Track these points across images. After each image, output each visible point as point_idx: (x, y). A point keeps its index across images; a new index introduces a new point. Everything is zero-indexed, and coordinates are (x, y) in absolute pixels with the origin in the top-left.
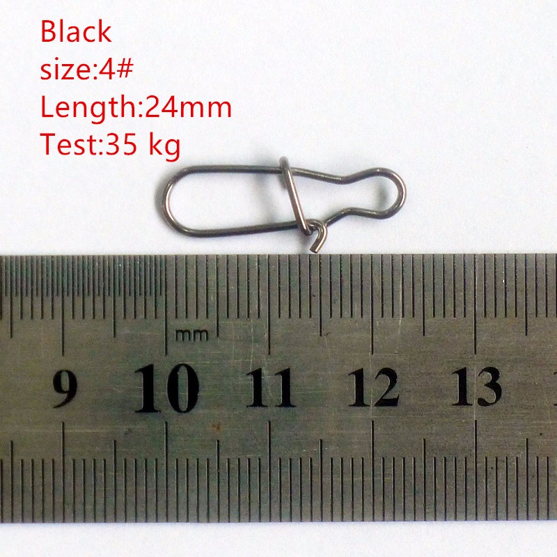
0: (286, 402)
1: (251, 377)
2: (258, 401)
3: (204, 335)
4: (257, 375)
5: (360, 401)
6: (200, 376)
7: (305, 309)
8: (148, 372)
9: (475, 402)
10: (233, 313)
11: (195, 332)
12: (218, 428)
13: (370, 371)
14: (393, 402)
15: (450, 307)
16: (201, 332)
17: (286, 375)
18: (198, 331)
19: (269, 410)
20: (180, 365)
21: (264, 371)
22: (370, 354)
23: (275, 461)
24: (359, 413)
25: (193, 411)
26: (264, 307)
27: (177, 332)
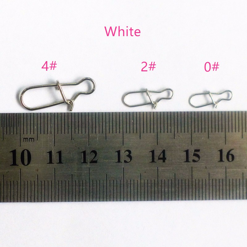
0: (60, 162)
1: (48, 153)
2: (51, 162)
3: (33, 139)
4: (50, 153)
5: (85, 162)
6: (31, 153)
7: (66, 131)
8: (14, 152)
9: (123, 161)
10: (42, 132)
11: (30, 138)
12: (38, 171)
13: (88, 151)
14: (96, 162)
15: (114, 130)
16: (32, 139)
17: (60, 153)
18: (31, 138)
19: (54, 164)
20: (25, 150)
21: (53, 152)
22: (88, 146)
23: (57, 181)
24: (84, 166)
25: (29, 165)
26: (53, 130)
27: (24, 139)
